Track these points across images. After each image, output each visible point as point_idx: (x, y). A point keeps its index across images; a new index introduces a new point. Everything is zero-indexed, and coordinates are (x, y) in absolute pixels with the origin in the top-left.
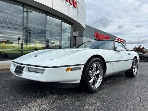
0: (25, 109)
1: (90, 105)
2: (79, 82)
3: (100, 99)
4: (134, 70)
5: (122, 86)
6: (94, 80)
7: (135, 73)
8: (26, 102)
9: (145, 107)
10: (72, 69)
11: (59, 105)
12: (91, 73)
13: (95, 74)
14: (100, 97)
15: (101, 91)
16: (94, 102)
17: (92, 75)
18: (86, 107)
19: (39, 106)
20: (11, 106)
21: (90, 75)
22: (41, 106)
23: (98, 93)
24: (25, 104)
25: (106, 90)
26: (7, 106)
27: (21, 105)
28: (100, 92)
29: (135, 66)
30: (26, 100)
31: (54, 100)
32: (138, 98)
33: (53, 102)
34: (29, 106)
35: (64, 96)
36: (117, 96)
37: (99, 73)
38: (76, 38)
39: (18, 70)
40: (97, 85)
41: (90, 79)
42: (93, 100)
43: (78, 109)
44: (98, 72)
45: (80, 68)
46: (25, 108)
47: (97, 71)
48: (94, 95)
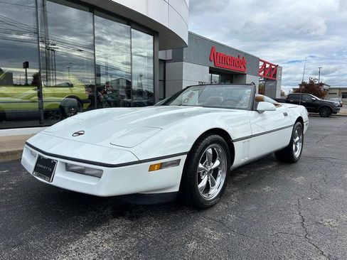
0: (68, 255)
1: (201, 239)
2: (177, 189)
3: (221, 224)
4: (296, 147)
5: (267, 189)
6: (208, 182)
7: (297, 154)
8: (66, 238)
9: (309, 240)
10: (161, 166)
11: (137, 242)
12: (202, 169)
13: (209, 169)
14: (220, 218)
15: (222, 204)
16: (208, 230)
17: (204, 172)
18: (192, 245)
19: (96, 247)
20: (37, 251)
21: (199, 174)
22: (99, 246)
23: (215, 210)
24: (65, 243)
25: (234, 200)
26: (28, 250)
27: (57, 247)
28: (221, 207)
29: (298, 138)
30: (65, 234)
31: (126, 231)
32: (299, 217)
33: (124, 237)
34: (74, 248)
35: (145, 219)
36: (255, 215)
37: (219, 166)
38: (167, 64)
39: (41, 166)
40: (214, 192)
41: (200, 181)
42: (207, 227)
43: (176, 249)
44: (217, 163)
45: (177, 162)
46: (67, 253)
47: (214, 162)
48: (209, 214)
